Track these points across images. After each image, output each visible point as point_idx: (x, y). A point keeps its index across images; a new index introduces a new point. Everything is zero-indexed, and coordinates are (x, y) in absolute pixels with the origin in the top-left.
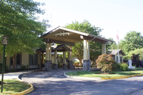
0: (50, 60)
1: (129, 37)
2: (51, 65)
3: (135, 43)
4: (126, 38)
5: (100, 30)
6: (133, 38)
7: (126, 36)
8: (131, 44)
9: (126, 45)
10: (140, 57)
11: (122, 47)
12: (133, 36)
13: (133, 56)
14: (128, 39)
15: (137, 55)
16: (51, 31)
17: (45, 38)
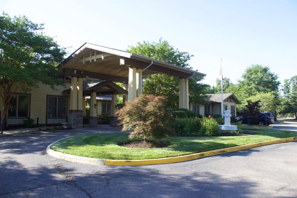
0: (79, 109)
1: (251, 74)
2: (80, 118)
3: (259, 84)
4: (245, 77)
5: (188, 57)
6: (256, 76)
7: (246, 73)
8: (253, 85)
9: (246, 87)
10: (260, 107)
11: (238, 90)
12: (256, 72)
13: (249, 104)
14: (248, 77)
15: (256, 102)
16: (73, 53)
17: (68, 69)
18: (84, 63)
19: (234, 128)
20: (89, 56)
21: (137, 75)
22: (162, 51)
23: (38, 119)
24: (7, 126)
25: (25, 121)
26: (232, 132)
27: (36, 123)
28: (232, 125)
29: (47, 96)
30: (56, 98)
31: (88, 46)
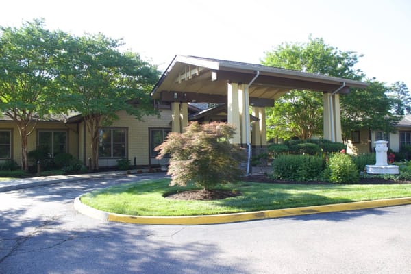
16: (166, 71)
17: (166, 92)
18: (180, 82)
19: (393, 169)
20: (184, 73)
21: (241, 92)
22: (310, 54)
23: (135, 159)
24: (97, 168)
25: (119, 161)
26: (385, 178)
27: (133, 164)
28: (389, 164)
29: (149, 129)
30: (162, 132)
31: (179, 59)
